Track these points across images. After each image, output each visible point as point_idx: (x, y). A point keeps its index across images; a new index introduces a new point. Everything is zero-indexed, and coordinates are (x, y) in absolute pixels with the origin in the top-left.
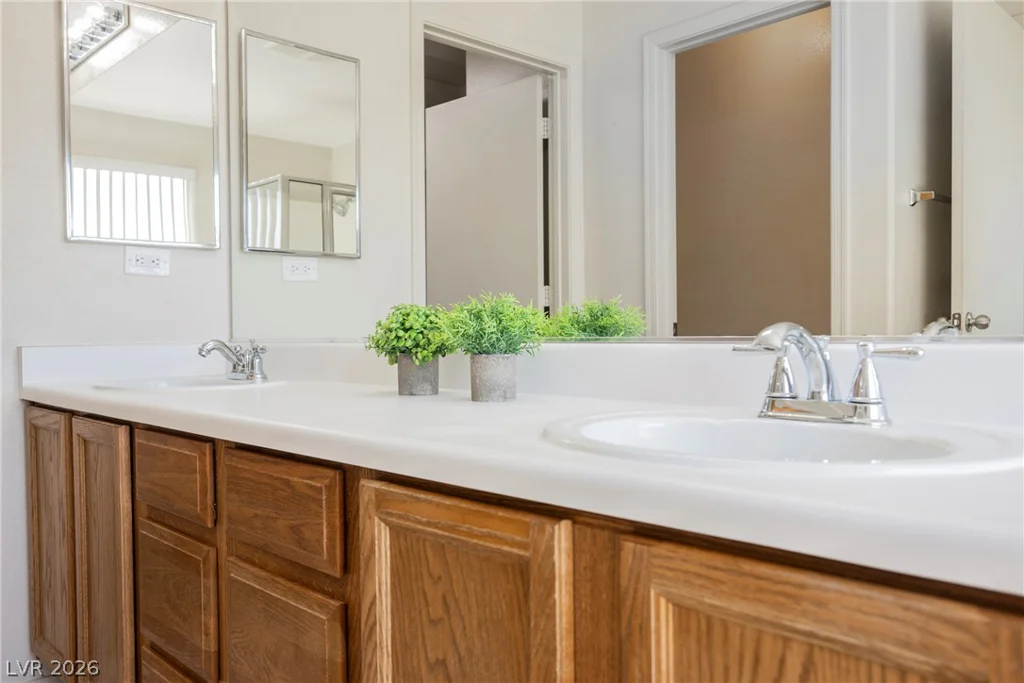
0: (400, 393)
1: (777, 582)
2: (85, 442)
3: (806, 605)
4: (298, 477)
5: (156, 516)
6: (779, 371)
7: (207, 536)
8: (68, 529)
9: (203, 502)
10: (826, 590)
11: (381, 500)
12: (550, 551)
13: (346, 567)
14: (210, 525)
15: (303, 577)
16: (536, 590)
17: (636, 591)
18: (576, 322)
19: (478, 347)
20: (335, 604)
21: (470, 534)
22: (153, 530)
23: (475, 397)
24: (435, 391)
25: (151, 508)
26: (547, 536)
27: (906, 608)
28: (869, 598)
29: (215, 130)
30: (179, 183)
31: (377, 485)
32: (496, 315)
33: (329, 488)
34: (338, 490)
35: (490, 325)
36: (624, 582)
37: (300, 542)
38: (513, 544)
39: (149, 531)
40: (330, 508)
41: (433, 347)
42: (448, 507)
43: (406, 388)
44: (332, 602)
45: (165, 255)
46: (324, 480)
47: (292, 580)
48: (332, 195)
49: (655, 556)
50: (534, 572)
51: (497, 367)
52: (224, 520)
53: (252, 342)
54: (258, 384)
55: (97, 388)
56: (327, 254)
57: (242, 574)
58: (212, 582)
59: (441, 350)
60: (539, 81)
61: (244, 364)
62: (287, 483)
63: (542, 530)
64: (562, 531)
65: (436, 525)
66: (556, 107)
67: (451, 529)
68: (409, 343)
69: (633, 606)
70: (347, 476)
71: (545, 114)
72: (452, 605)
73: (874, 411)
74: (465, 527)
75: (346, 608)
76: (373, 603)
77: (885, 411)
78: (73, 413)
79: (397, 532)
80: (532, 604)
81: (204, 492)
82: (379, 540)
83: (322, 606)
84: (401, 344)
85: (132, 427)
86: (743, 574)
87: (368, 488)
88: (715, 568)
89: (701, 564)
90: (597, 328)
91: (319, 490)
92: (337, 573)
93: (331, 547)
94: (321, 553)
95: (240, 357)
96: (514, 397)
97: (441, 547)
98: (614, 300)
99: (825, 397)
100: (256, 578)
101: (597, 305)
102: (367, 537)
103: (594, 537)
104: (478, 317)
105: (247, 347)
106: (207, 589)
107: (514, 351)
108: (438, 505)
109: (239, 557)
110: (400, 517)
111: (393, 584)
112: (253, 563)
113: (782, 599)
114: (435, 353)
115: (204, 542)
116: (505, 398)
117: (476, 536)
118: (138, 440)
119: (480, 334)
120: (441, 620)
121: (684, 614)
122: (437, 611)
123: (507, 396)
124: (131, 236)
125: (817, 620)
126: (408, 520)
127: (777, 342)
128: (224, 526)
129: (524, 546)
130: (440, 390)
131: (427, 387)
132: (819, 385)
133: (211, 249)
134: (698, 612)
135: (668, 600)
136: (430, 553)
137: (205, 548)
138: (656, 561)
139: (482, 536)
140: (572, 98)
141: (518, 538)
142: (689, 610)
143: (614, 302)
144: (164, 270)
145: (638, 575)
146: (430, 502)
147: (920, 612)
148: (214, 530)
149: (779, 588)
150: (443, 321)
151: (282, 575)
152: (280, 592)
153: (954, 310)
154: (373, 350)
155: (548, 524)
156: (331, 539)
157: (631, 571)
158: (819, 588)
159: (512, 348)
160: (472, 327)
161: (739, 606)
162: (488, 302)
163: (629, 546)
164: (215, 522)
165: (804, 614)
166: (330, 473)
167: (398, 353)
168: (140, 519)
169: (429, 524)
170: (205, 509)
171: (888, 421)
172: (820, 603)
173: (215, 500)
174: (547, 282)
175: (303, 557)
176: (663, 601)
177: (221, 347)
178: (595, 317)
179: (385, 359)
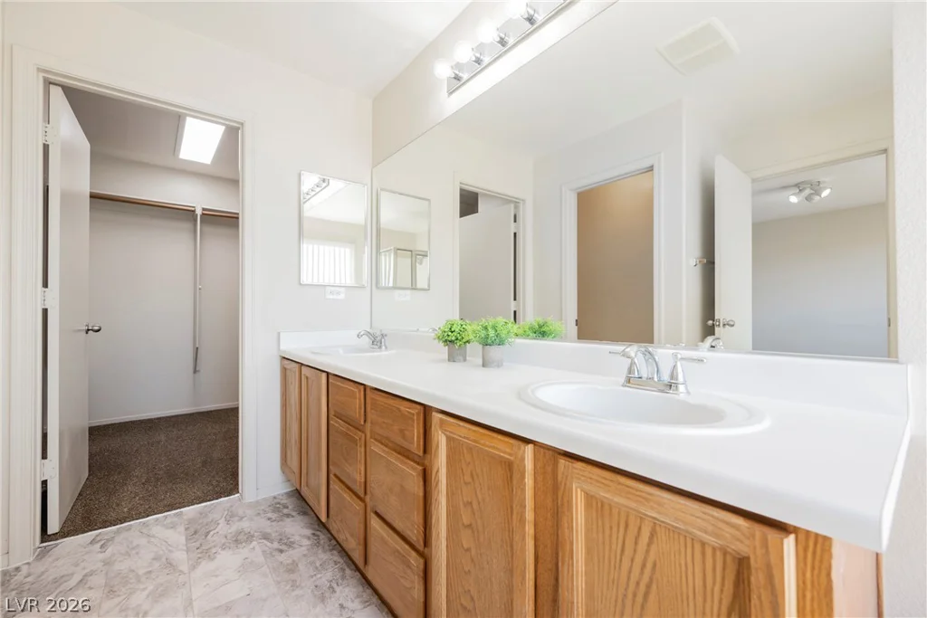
0: (449, 360)
1: (637, 490)
2: (307, 378)
3: (652, 504)
4: (404, 407)
5: (338, 416)
6: (633, 363)
7: (361, 428)
8: (298, 416)
9: (360, 413)
10: (663, 498)
11: (442, 422)
12: (523, 459)
13: (425, 451)
14: (362, 423)
15: (404, 453)
16: (516, 476)
17: (565, 484)
18: (531, 328)
19: (486, 343)
20: (420, 468)
21: (483, 445)
22: (336, 422)
23: (484, 365)
24: (465, 360)
25: (335, 411)
26: (521, 451)
27: (705, 513)
28: (685, 505)
29: (366, 226)
30: (348, 250)
31: (440, 416)
32: (494, 328)
33: (418, 414)
34: (422, 415)
35: (492, 333)
36: (559, 478)
37: (404, 437)
38: (505, 452)
39: (334, 422)
40: (418, 424)
41: (464, 340)
42: (474, 431)
43: (451, 358)
44: (418, 467)
45: (343, 289)
46: (415, 410)
47: (399, 453)
48: (416, 256)
49: (576, 469)
50: (515, 467)
51: (494, 352)
52: (369, 420)
53: (381, 331)
54: (384, 353)
55: (313, 353)
56: (414, 288)
57: (376, 448)
58: (363, 450)
59: (468, 342)
60: (512, 205)
61: (377, 341)
62: (398, 409)
63: (519, 448)
64: (530, 448)
65: (467, 439)
66: (520, 219)
67: (475, 441)
68: (453, 338)
69: (564, 491)
70: (426, 410)
71: (515, 221)
72: (475, 477)
73: (681, 388)
74: (482, 442)
75: (425, 470)
76: (438, 471)
77: (686, 388)
78: (302, 364)
79: (449, 439)
80: (515, 482)
81: (360, 408)
82: (440, 441)
83: (413, 469)
84: (449, 339)
85: (328, 374)
86: (620, 484)
87: (436, 417)
88: (606, 479)
89: (598, 476)
90: (541, 332)
91: (413, 414)
92: (421, 453)
93: (418, 441)
94: (413, 443)
95: (375, 338)
96: (502, 365)
97: (470, 449)
98: (550, 318)
99: (656, 380)
100: (384, 451)
101: (541, 320)
102: (436, 438)
103: (544, 453)
104: (486, 328)
105: (378, 333)
106: (361, 453)
107: (503, 344)
108: (469, 429)
109: (376, 440)
110: (451, 432)
111: (447, 463)
112: (382, 444)
113: (641, 499)
114: (465, 343)
115: (360, 430)
116: (498, 366)
117: (487, 446)
118: (330, 380)
119: (487, 337)
120: (469, 483)
121: (589, 498)
122: (468, 478)
123: (499, 365)
124: (326, 282)
125: (659, 513)
126: (455, 434)
127: (633, 355)
128: (368, 425)
129: (510, 455)
130: (468, 358)
131: (461, 358)
132: (653, 374)
133: (363, 287)
134: (596, 499)
135: (582, 490)
136: (465, 451)
137: (360, 433)
138: (575, 471)
139: (490, 447)
140: (528, 215)
141: (508, 450)
142: (592, 496)
143: (549, 319)
144: (342, 296)
145: (567, 477)
146: (466, 428)
147: (713, 516)
148: (364, 426)
149: (638, 493)
150: (468, 328)
151: (396, 451)
152: (394, 459)
153: (716, 318)
154: (437, 341)
155: (522, 445)
156: (418, 437)
157: (563, 474)
158: (659, 496)
159: (501, 343)
160: (483, 334)
161: (617, 499)
162: (491, 322)
163: (562, 462)
164: (365, 421)
165: (652, 508)
166: (418, 406)
167: (449, 342)
168: (331, 416)
169: (464, 438)
170: (360, 415)
171: (688, 393)
172: (660, 504)
173: (365, 412)
174: (515, 299)
175: (405, 444)
176: (579, 490)
177: (368, 334)
178: (540, 327)
179: (442, 344)
